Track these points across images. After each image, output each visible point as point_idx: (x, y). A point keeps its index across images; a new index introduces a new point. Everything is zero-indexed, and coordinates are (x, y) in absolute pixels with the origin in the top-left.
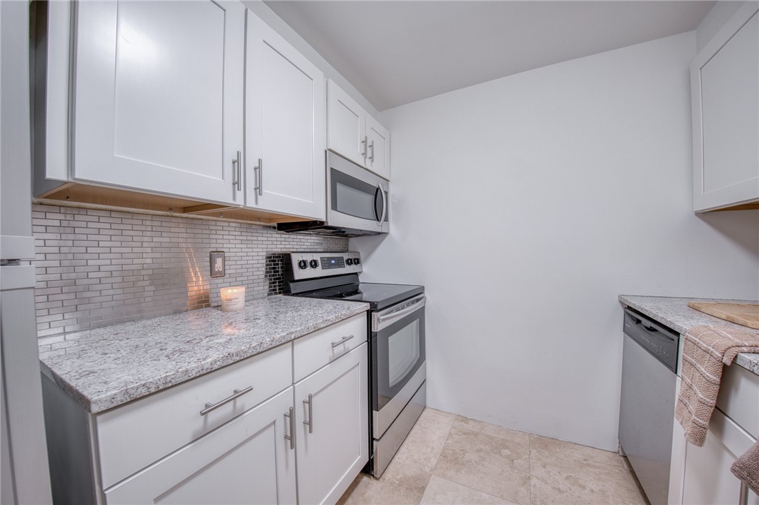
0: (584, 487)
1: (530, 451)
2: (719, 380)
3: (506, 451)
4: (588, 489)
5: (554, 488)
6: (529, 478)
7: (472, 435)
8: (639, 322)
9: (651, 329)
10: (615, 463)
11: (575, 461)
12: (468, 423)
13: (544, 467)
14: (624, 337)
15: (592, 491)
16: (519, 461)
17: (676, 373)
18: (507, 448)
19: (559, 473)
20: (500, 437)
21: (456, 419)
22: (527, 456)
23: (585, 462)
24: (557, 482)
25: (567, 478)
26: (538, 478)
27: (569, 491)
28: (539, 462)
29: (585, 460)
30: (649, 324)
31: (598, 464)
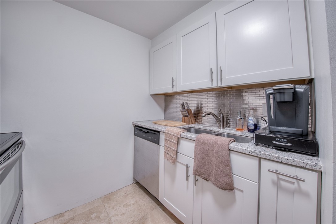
0: (130, 205)
1: (104, 206)
2: (177, 142)
3: (93, 215)
4: (132, 204)
5: (121, 215)
6: (110, 219)
7: (70, 221)
8: (141, 130)
9: (148, 132)
10: (134, 188)
11: (123, 196)
12: (64, 216)
13: (113, 209)
14: (134, 137)
15: (133, 204)
16: (102, 215)
17: (159, 144)
18: (93, 213)
19: (120, 206)
20: (87, 210)
21: (54, 219)
22: (104, 210)
23: (126, 194)
24: (121, 211)
25: (123, 206)
26: (114, 216)
27: (127, 211)
28: (110, 208)
29: (126, 193)
30: (146, 131)
31: (130, 192)
